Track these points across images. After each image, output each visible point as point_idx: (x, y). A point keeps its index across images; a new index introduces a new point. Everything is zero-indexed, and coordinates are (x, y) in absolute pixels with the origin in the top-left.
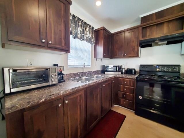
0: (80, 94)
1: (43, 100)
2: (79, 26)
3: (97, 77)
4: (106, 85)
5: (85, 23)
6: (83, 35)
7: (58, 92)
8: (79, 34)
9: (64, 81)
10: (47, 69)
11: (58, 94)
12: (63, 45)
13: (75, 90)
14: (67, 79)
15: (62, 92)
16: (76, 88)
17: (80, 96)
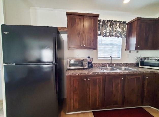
0: (99, 78)
1: (78, 74)
2: (108, 27)
3: (125, 69)
4: (129, 78)
5: (115, 21)
6: (112, 32)
7: (85, 73)
8: (108, 33)
9: (93, 68)
10: (82, 60)
11: (85, 74)
12: (92, 45)
13: (95, 74)
14: (96, 67)
15: (87, 73)
16: (96, 73)
17: (99, 79)
